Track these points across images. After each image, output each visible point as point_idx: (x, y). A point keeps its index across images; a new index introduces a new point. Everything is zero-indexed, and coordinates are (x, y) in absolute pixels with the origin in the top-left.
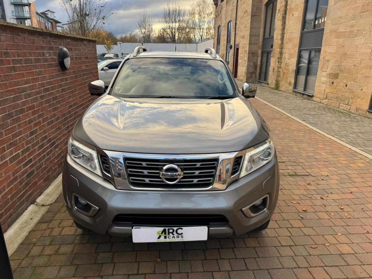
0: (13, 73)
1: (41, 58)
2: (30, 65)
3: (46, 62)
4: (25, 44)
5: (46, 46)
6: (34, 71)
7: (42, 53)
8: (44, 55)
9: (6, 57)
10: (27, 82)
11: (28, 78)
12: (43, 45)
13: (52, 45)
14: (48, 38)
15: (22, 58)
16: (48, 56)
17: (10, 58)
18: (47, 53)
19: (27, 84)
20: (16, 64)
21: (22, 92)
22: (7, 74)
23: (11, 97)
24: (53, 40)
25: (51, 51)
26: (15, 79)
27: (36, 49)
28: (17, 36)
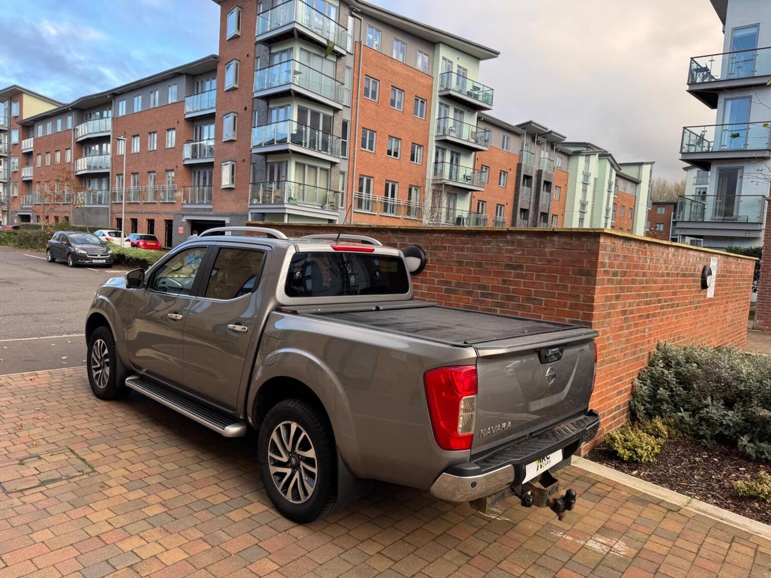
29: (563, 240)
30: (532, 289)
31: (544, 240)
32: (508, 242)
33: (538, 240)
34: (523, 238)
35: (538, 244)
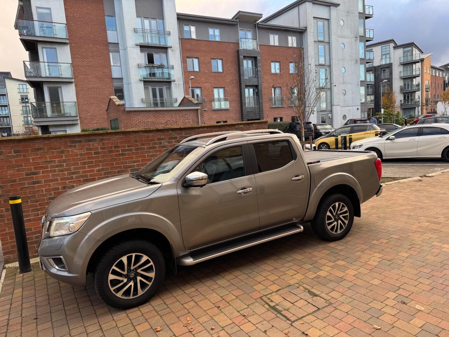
0: (121, 157)
1: (157, 146)
2: (141, 152)
3: (164, 148)
4: (138, 139)
5: (165, 138)
6: (146, 155)
7: (159, 143)
8: (161, 143)
9: (115, 149)
10: (134, 162)
11: (137, 159)
12: (162, 137)
13: (174, 136)
14: (169, 132)
15: (133, 148)
16: (167, 144)
17: (120, 149)
18: (166, 142)
19: (136, 163)
20: (126, 152)
21: (129, 168)
22: (115, 158)
23: (116, 170)
24: (177, 132)
25: (173, 140)
26: (122, 160)
27: (152, 141)
28: (129, 136)
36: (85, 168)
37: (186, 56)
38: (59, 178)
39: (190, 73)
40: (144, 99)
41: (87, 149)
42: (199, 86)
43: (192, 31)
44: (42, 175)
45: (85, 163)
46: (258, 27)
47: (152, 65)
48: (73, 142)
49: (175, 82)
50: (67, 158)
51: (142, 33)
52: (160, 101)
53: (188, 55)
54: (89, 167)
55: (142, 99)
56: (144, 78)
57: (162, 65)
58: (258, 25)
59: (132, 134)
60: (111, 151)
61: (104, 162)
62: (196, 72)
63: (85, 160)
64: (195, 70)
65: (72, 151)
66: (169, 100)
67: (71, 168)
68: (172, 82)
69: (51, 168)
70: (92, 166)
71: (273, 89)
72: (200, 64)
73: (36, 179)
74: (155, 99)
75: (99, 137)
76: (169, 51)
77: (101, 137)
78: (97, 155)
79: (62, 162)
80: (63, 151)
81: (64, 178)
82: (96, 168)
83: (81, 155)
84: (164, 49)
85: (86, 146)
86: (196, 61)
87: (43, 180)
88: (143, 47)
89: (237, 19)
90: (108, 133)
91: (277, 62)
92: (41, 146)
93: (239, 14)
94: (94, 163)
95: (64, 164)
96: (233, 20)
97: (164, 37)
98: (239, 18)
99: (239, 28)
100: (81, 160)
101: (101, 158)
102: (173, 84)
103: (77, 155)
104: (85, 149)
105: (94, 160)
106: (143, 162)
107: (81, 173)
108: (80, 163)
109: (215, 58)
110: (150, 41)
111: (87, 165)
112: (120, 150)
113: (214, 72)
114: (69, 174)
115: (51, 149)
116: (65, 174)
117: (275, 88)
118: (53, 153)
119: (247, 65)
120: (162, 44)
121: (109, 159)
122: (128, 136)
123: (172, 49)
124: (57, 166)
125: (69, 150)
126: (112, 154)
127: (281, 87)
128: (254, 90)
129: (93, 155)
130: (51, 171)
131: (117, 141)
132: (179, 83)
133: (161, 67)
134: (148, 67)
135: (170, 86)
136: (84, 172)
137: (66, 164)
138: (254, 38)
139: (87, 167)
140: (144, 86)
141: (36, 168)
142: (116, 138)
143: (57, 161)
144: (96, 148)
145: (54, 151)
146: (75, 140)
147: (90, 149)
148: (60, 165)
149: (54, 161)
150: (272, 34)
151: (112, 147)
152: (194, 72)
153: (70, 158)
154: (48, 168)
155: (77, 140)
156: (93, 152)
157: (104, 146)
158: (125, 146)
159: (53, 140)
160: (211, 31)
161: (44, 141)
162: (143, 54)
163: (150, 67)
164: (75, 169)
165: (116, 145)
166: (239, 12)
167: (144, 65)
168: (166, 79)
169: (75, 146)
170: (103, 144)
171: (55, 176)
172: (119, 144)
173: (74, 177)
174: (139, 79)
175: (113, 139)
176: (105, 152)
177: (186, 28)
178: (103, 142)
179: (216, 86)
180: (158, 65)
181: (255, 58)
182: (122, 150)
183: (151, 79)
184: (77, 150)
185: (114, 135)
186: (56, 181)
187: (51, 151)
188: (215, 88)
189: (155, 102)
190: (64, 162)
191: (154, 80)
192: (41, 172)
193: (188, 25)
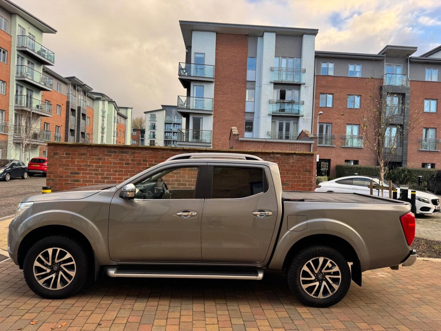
29: (298, 157)
30: (285, 179)
31: (289, 157)
32: (271, 158)
33: (286, 157)
34: (279, 156)
35: (286, 158)
36: (115, 175)
37: (320, 92)
38: (94, 180)
39: (322, 108)
40: (270, 132)
41: (120, 160)
42: (330, 122)
43: (330, 68)
44: (81, 175)
45: (116, 171)
46: (410, 61)
47: (283, 101)
48: (109, 152)
49: (303, 117)
50: (102, 165)
51: (278, 71)
52: (285, 134)
53: (322, 91)
54: (119, 175)
55: (268, 132)
56: (273, 113)
57: (292, 101)
58: (411, 60)
59: (160, 151)
60: (140, 164)
61: (132, 172)
62: (329, 108)
63: (117, 168)
64: (328, 106)
65: (107, 159)
66: (295, 134)
67: (104, 173)
68: (300, 118)
69: (89, 171)
70: (122, 175)
71: (424, 130)
72: (334, 100)
73: (77, 178)
74: (280, 133)
75: (132, 150)
76: (302, 87)
77: (133, 151)
78: (127, 166)
79: (98, 167)
80: (101, 158)
81: (97, 181)
82: (125, 177)
83: (114, 163)
84: (298, 86)
85: (120, 157)
86: (330, 97)
87: (82, 180)
88: (276, 84)
89: (384, 54)
90: (139, 147)
91: (433, 99)
92: (85, 152)
93: (386, 49)
94: (124, 172)
95: (100, 169)
96: (379, 55)
97: (299, 74)
98: (386, 53)
99: (385, 64)
100: (113, 168)
101: (131, 169)
102: (301, 119)
103: (111, 163)
104: (118, 159)
105: (124, 169)
106: (166, 178)
107: (112, 179)
108: (113, 170)
109: (353, 94)
110: (284, 78)
111: (118, 173)
112: (148, 164)
113: (348, 109)
114: (102, 178)
115: (92, 155)
116: (99, 178)
117: (427, 129)
118: (93, 159)
119: (392, 102)
120: (296, 81)
121: (136, 170)
122: (157, 152)
123: (305, 85)
124: (94, 170)
125: (105, 158)
126: (140, 166)
127: (436, 128)
128: (397, 129)
129: (124, 165)
130: (89, 174)
131: (145, 156)
132: (307, 118)
133: (292, 103)
134: (278, 102)
135: (298, 121)
136: (114, 178)
137: (101, 169)
138: (405, 74)
139: (117, 175)
140: (272, 120)
141: (78, 169)
142: (146, 153)
143: (94, 166)
144: (128, 159)
145: (93, 158)
146: (111, 150)
147: (122, 160)
148: (97, 170)
149: (92, 165)
150: (429, 68)
151: (141, 160)
152: (326, 107)
153: (105, 165)
154: (87, 171)
155: (113, 150)
156: (124, 162)
157: (134, 159)
158: (153, 160)
159: (94, 149)
160: (351, 68)
161: (87, 148)
162: (276, 91)
163: (280, 102)
164: (107, 174)
165: (144, 159)
166: (387, 46)
167: (275, 101)
168: (295, 114)
169: (110, 156)
170: (134, 157)
171: (91, 178)
172: (147, 158)
173: (106, 182)
174: (268, 114)
175: (143, 153)
176: (134, 164)
177: (324, 65)
178: (134, 155)
179: (350, 123)
180: (288, 101)
181: (403, 95)
182: (149, 164)
183: (280, 113)
184: (112, 158)
185: (144, 150)
186: (91, 183)
187: (92, 157)
188: (347, 124)
189: (280, 135)
190: (100, 167)
191: (282, 115)
192: (82, 173)
193: (326, 62)
